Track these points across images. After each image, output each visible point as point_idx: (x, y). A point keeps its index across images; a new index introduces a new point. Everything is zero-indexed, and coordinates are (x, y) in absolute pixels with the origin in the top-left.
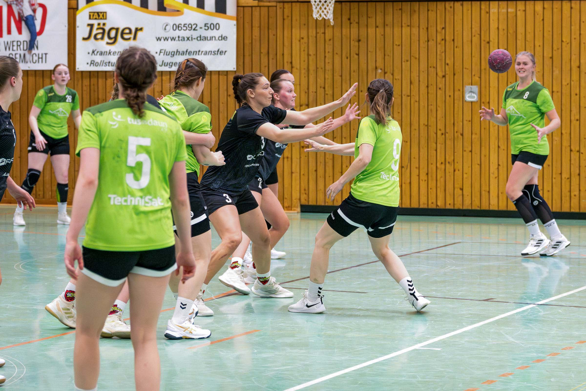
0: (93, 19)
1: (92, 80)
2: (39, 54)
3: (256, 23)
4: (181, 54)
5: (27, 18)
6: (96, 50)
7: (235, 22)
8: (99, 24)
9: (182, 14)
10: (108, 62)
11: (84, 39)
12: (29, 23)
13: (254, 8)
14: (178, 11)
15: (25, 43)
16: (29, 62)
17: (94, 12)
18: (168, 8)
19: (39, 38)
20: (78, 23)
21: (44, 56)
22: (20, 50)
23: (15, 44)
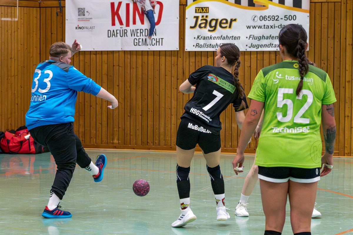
0: (198, 13)
1: (197, 58)
2: (156, 39)
3: (325, 15)
4: (266, 39)
5: (148, 12)
6: (200, 36)
7: (308, 14)
8: (203, 16)
9: (267, 8)
10: (209, 44)
11: (191, 27)
12: (150, 15)
13: (323, 4)
14: (264, 6)
15: (146, 30)
16: (149, 45)
17: (199, 8)
18: (256, 4)
19: (157, 27)
20: (187, 15)
21: (161, 40)
22: (143, 36)
23: (139, 31)
